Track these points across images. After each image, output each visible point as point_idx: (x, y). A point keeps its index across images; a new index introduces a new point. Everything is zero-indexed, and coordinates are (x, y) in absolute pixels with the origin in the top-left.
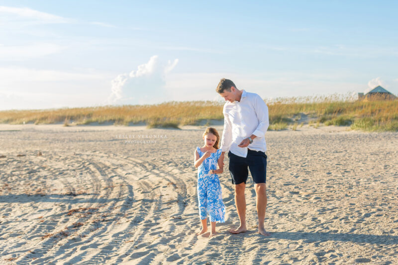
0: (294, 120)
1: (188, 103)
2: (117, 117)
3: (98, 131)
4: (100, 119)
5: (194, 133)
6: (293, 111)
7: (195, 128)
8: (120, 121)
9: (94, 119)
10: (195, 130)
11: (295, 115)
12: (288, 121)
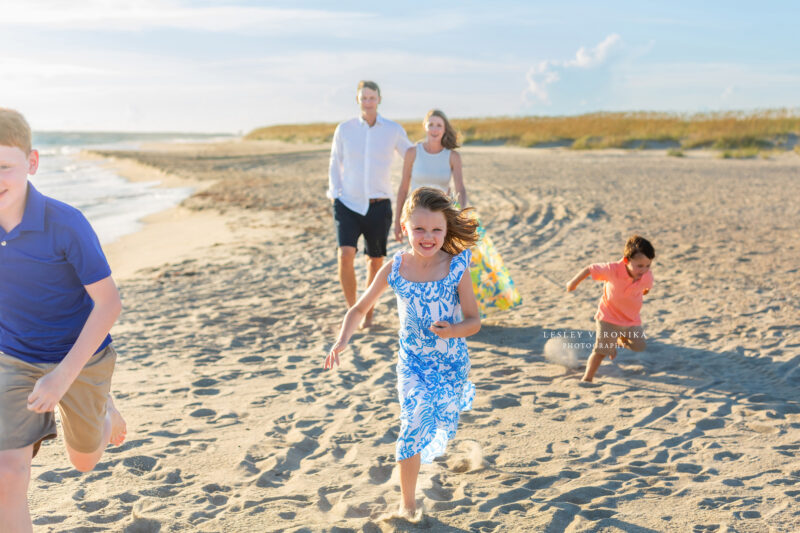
0: (776, 143)
1: (622, 114)
2: (510, 133)
3: (479, 154)
4: (486, 136)
5: (615, 160)
6: (778, 130)
7: (621, 152)
8: (514, 140)
9: (477, 136)
10: (619, 156)
11: (778, 136)
12: (764, 145)
